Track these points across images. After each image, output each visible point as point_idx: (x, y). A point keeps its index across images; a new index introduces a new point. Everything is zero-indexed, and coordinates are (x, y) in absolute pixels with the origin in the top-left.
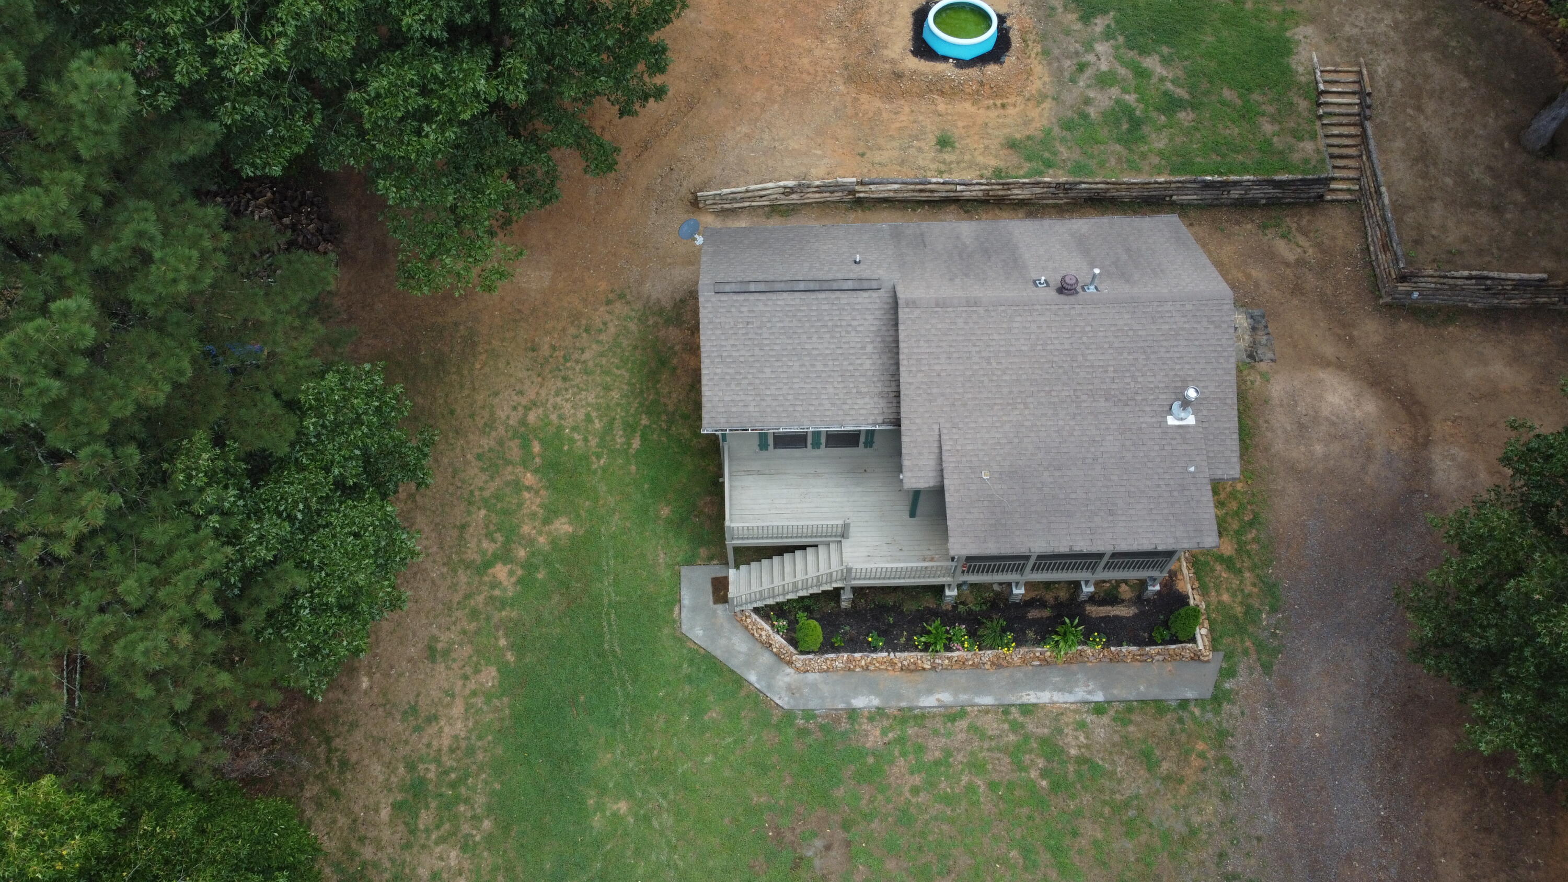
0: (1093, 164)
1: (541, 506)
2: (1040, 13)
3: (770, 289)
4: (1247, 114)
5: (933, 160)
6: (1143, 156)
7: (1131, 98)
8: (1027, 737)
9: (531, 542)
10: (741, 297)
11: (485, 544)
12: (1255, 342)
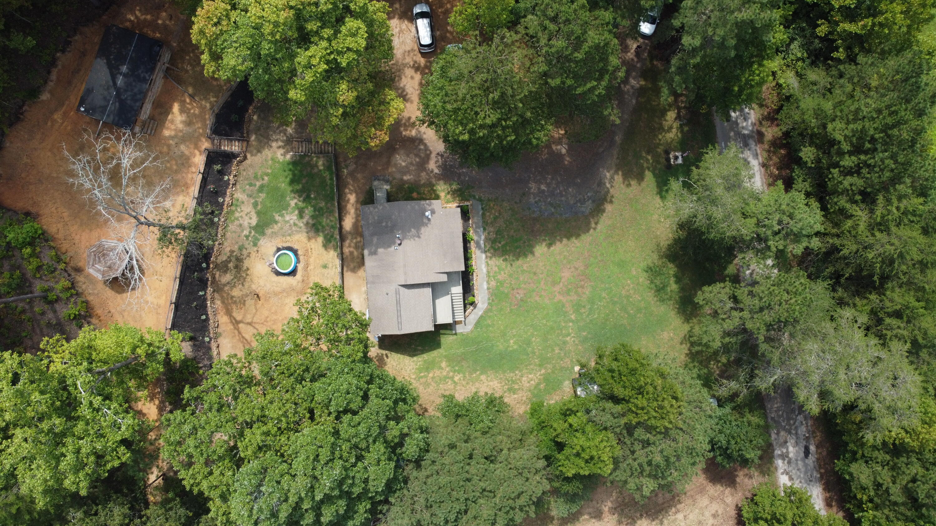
1: (438, 371)
2: (276, 236)
3: (399, 316)
5: (332, 270)
8: (492, 246)
9: (448, 372)
10: (402, 323)
11: (449, 384)
12: (383, 180)
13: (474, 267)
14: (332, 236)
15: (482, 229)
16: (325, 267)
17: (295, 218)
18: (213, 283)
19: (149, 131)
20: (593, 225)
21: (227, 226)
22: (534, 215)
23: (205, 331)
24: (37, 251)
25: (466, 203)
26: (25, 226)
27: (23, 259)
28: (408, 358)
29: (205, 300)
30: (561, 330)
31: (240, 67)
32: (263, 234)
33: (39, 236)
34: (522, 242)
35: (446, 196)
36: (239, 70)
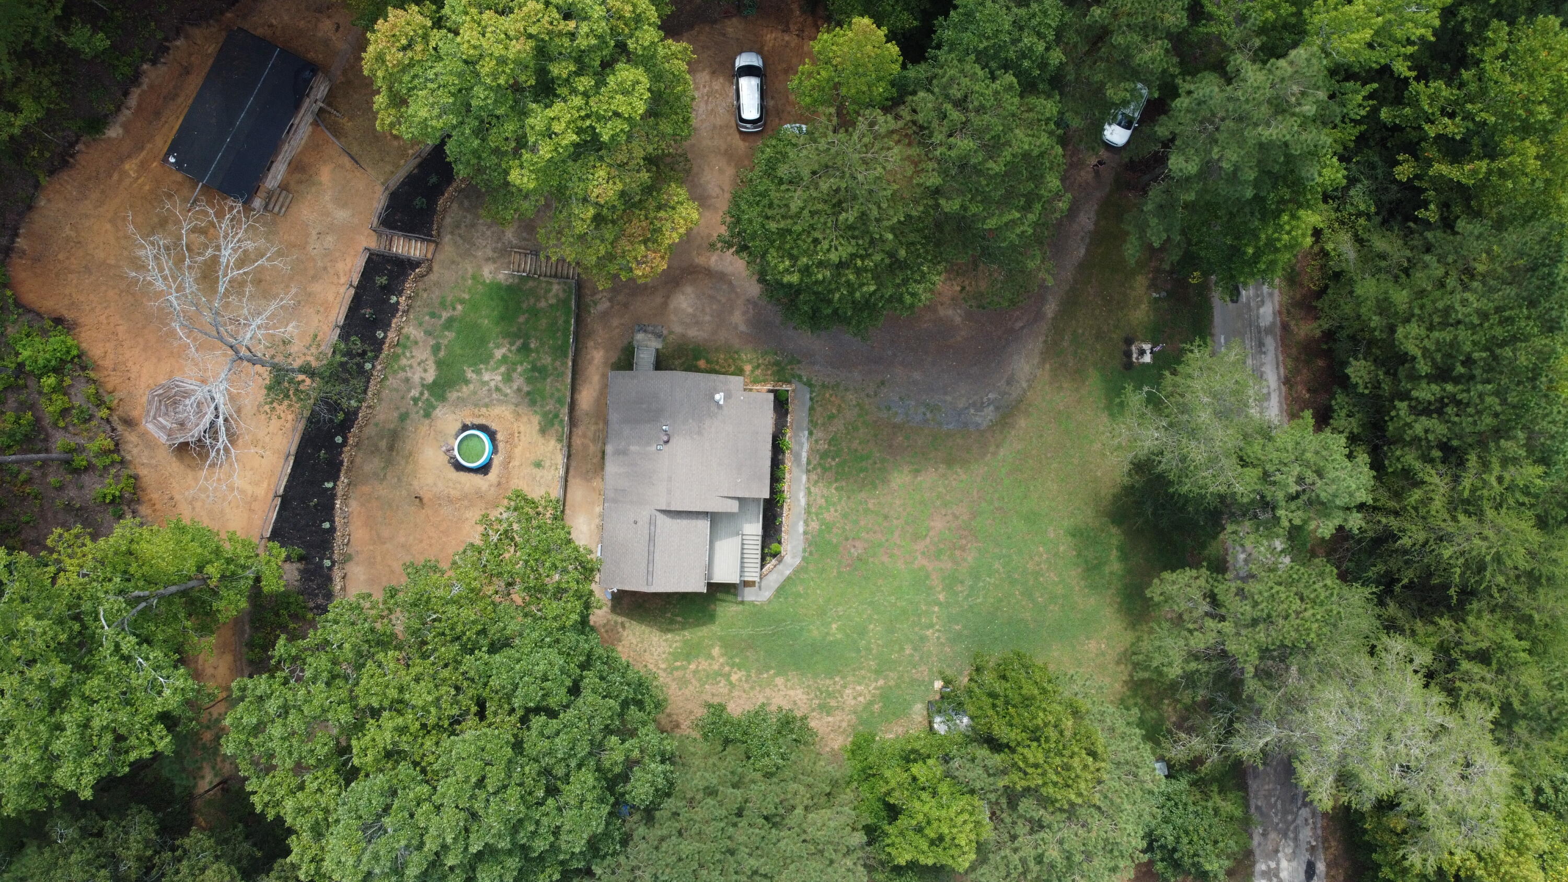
1: (706, 661)
2: (463, 408)
3: (650, 561)
5: (547, 471)
8: (820, 464)
9: (722, 665)
10: (654, 574)
11: (722, 685)
12: (653, 333)
13: (786, 494)
14: (556, 416)
15: (806, 433)
16: (538, 465)
17: (500, 378)
18: (349, 470)
19: (277, 209)
20: (992, 449)
21: (386, 378)
22: (898, 420)
23: (325, 549)
24: (65, 384)
25: (785, 387)
26: (52, 340)
27: (40, 393)
28: (658, 633)
29: (333, 497)
30: (919, 616)
31: (434, 123)
32: (442, 398)
33: (72, 359)
34: (870, 461)
35: (752, 371)
36: (432, 127)
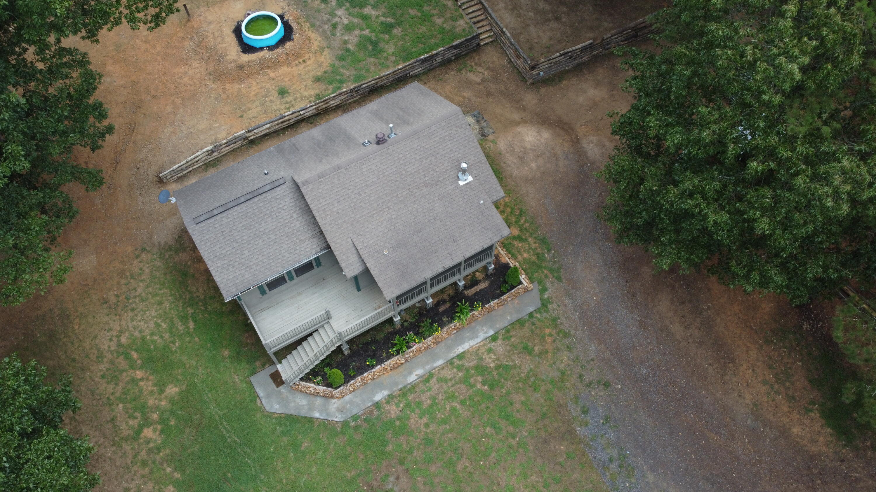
0: (363, 72)
1: (154, 385)
2: (300, 6)
3: (226, 209)
4: (426, 18)
5: (281, 104)
6: (386, 59)
7: (366, 32)
8: (467, 370)
9: (157, 407)
10: (212, 220)
11: (131, 423)
13: (409, 353)
14: (342, 82)
15: (491, 332)
34: (511, 429)
